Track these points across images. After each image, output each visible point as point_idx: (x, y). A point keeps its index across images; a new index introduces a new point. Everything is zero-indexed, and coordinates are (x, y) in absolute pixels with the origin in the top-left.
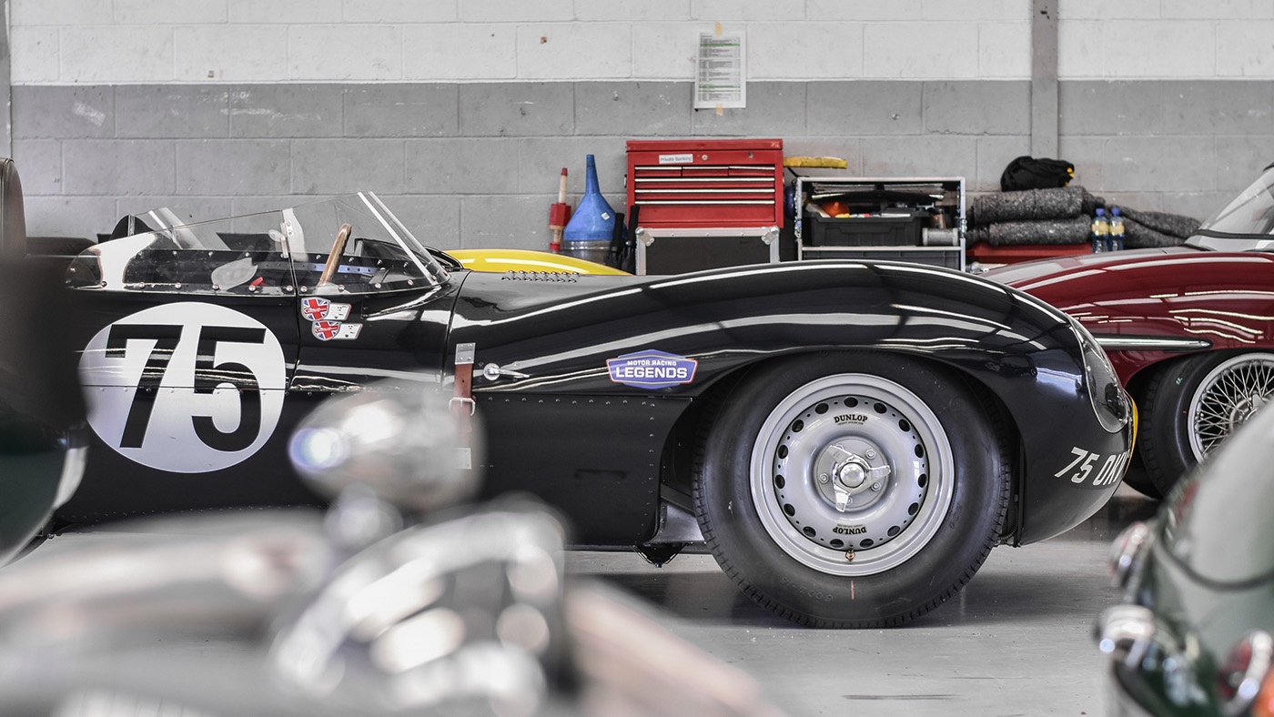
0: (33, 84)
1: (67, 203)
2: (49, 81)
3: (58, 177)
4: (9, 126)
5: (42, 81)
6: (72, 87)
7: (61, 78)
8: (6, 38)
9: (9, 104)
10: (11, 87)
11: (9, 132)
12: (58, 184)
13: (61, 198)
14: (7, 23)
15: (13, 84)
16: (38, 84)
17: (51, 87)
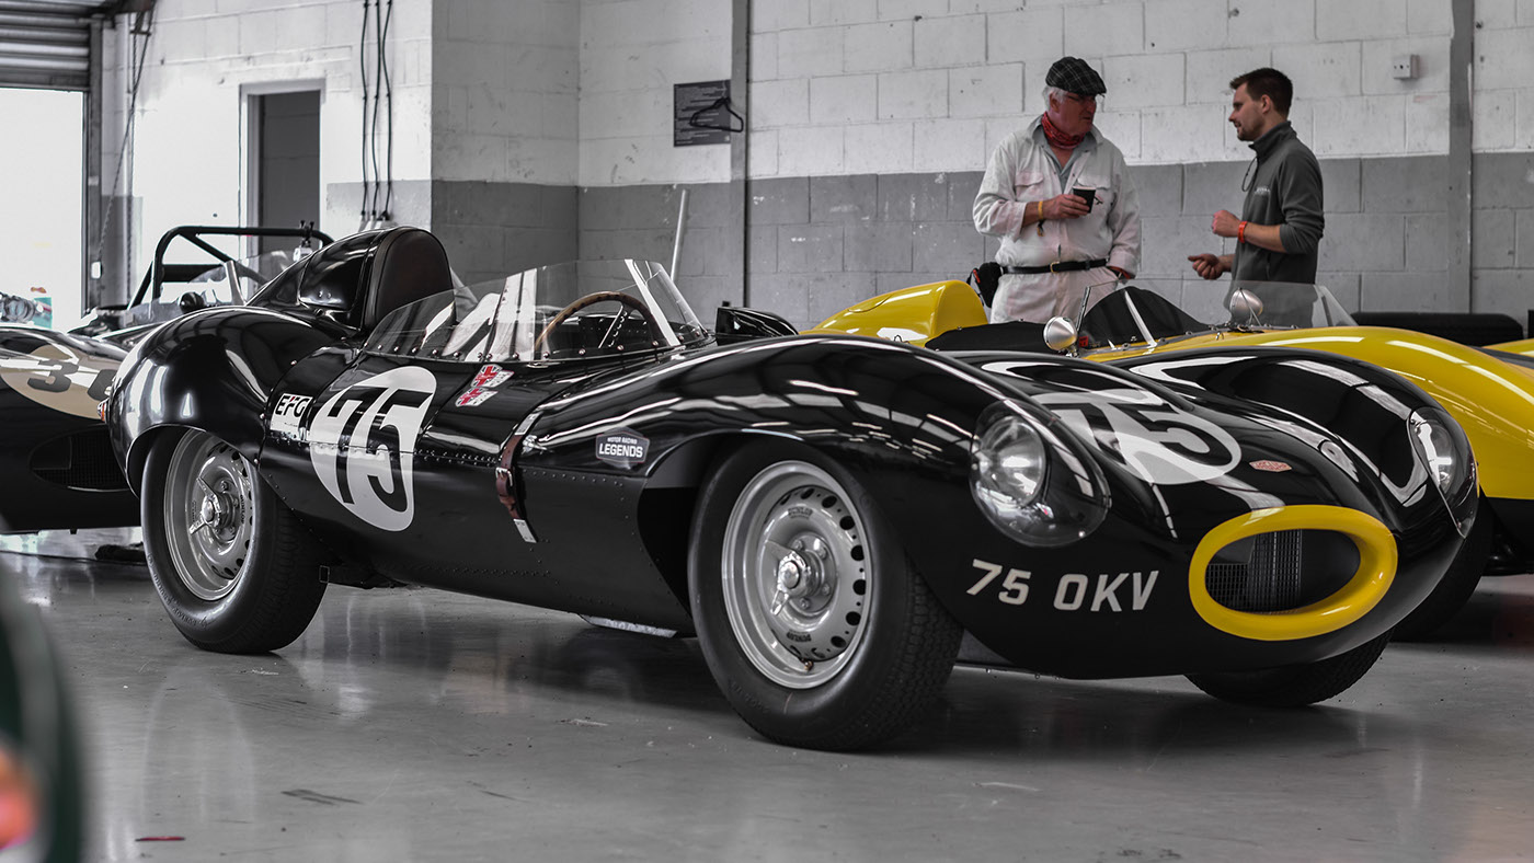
0: (1492, 151)
1: (1519, 276)
2: (1507, 148)
3: (1511, 249)
4: (1469, 196)
5: (1500, 148)
6: (1526, 153)
7: (1517, 145)
8: (1468, 104)
9: (1469, 173)
10: (1473, 156)
11: (1469, 202)
12: (1511, 257)
13: (1514, 271)
14: (1470, 88)
15: (1475, 152)
16: (1497, 151)
17: (1507, 154)
